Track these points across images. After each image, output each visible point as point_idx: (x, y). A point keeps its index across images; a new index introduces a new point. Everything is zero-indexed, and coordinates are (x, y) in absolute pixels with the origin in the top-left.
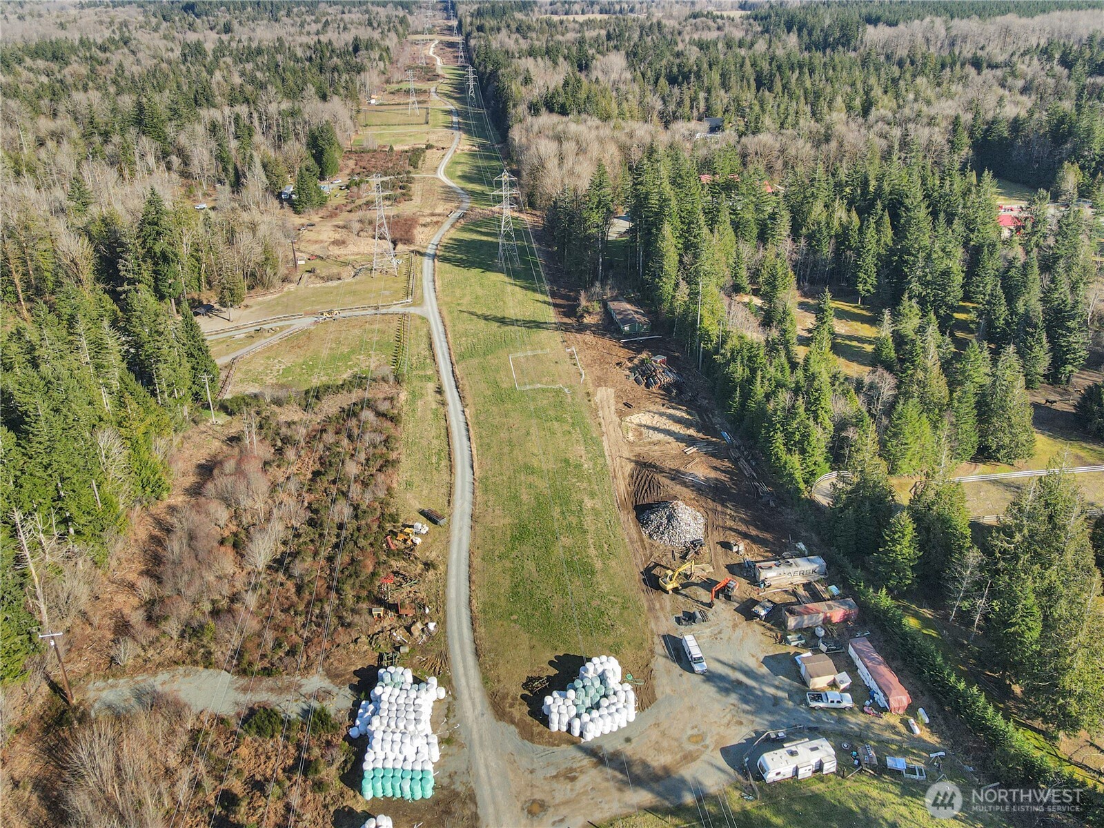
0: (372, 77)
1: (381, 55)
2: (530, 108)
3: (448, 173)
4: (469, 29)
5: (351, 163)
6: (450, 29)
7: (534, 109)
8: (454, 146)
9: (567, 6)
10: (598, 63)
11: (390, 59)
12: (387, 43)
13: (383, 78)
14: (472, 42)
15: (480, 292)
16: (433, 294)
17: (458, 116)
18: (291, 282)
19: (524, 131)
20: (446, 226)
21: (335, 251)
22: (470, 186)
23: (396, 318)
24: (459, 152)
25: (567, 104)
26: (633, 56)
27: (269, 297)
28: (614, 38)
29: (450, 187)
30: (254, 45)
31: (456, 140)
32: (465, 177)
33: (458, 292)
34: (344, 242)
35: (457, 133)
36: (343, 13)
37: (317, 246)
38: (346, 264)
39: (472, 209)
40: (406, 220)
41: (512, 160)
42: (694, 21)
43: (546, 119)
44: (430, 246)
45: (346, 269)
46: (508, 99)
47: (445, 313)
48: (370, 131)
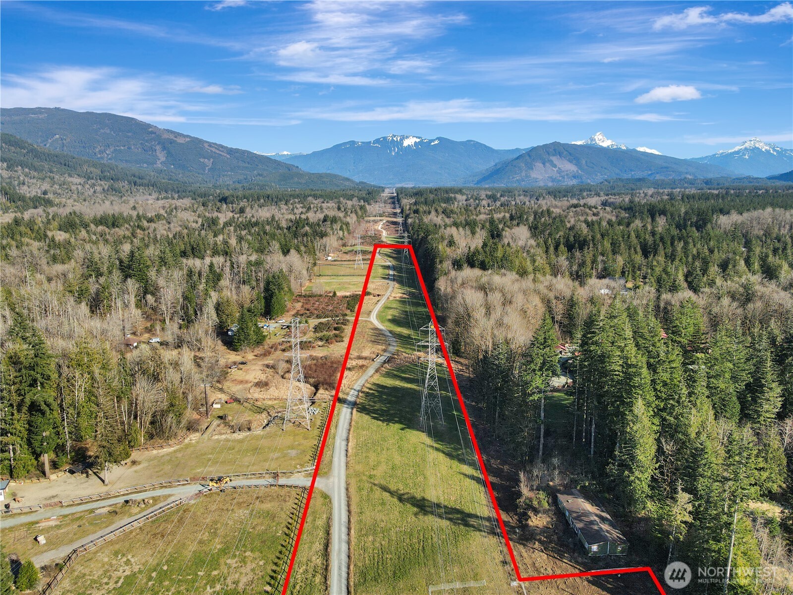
0: (331, 241)
1: (341, 226)
2: (454, 264)
3: (380, 317)
4: (408, 212)
5: (298, 306)
6: (395, 214)
7: (457, 265)
8: (388, 294)
9: (477, 201)
10: (507, 233)
11: (348, 230)
12: (348, 219)
13: (340, 242)
14: (410, 221)
15: (397, 459)
16: (343, 459)
17: (394, 270)
18: (197, 430)
19: (449, 282)
20: (371, 371)
21: (256, 394)
22: (399, 330)
23: (293, 492)
24: (391, 298)
25: (487, 261)
26: (534, 229)
27: (166, 450)
28: (517, 218)
29: (381, 330)
30: (254, 220)
31: (391, 289)
32: (395, 321)
33: (373, 457)
34: (266, 384)
35: (392, 283)
36: (323, 203)
37: (240, 387)
38: (260, 410)
39: (397, 353)
40: (332, 363)
41: (437, 306)
42: (574, 210)
43: (468, 273)
44: (352, 392)
45: (258, 416)
46: (434, 257)
47: (352, 490)
48: (322, 280)
